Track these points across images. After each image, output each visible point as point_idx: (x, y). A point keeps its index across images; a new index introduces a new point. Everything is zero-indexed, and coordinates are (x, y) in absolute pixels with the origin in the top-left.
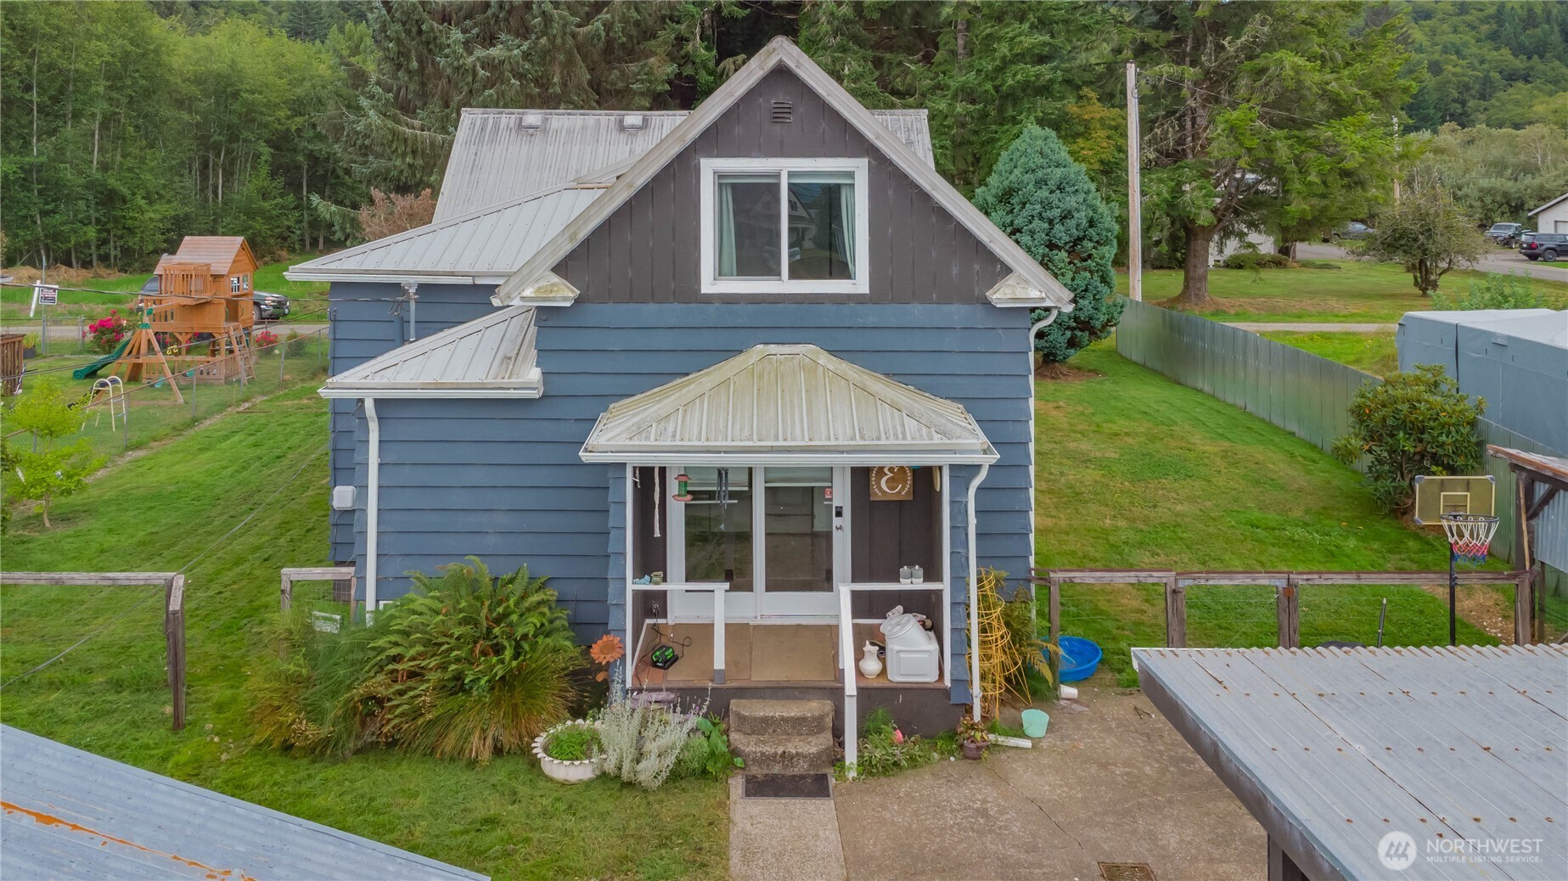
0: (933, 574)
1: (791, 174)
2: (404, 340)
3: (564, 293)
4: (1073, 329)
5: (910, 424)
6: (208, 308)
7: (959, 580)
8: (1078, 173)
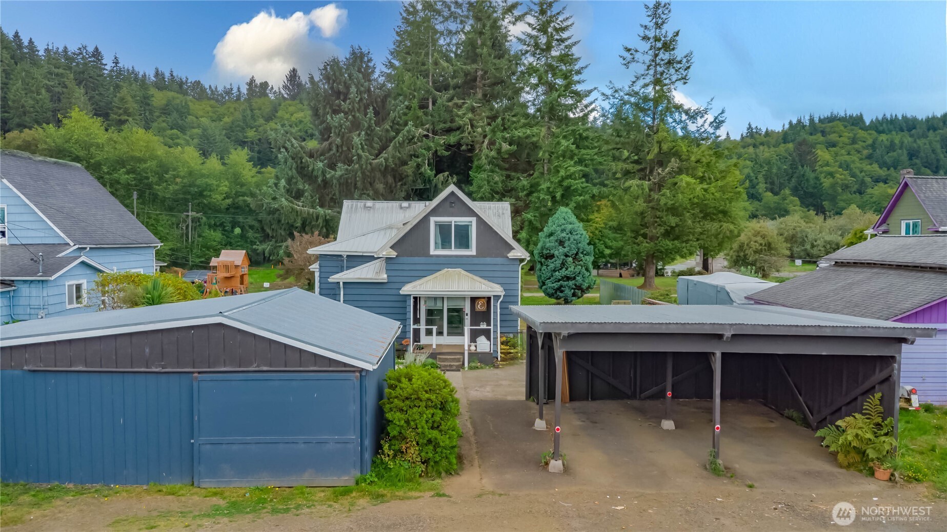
0: (489, 324)
1: (455, 222)
2: (342, 271)
3: (394, 254)
4: (574, 289)
5: (483, 286)
6: (233, 279)
7: (495, 325)
8: (579, 227)
